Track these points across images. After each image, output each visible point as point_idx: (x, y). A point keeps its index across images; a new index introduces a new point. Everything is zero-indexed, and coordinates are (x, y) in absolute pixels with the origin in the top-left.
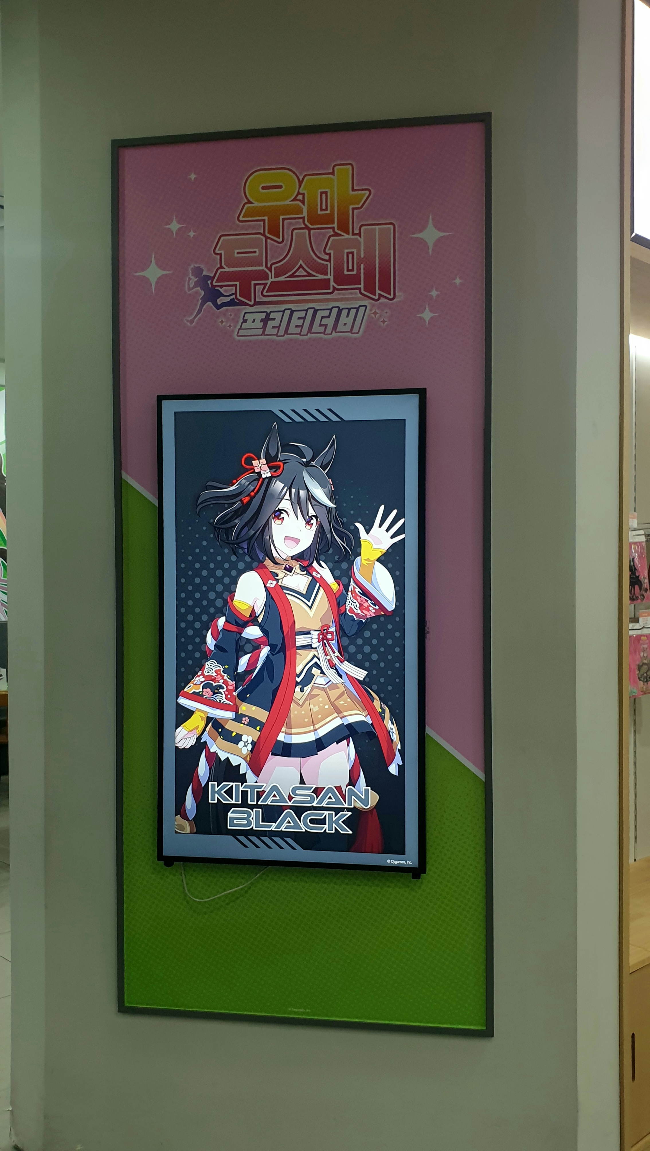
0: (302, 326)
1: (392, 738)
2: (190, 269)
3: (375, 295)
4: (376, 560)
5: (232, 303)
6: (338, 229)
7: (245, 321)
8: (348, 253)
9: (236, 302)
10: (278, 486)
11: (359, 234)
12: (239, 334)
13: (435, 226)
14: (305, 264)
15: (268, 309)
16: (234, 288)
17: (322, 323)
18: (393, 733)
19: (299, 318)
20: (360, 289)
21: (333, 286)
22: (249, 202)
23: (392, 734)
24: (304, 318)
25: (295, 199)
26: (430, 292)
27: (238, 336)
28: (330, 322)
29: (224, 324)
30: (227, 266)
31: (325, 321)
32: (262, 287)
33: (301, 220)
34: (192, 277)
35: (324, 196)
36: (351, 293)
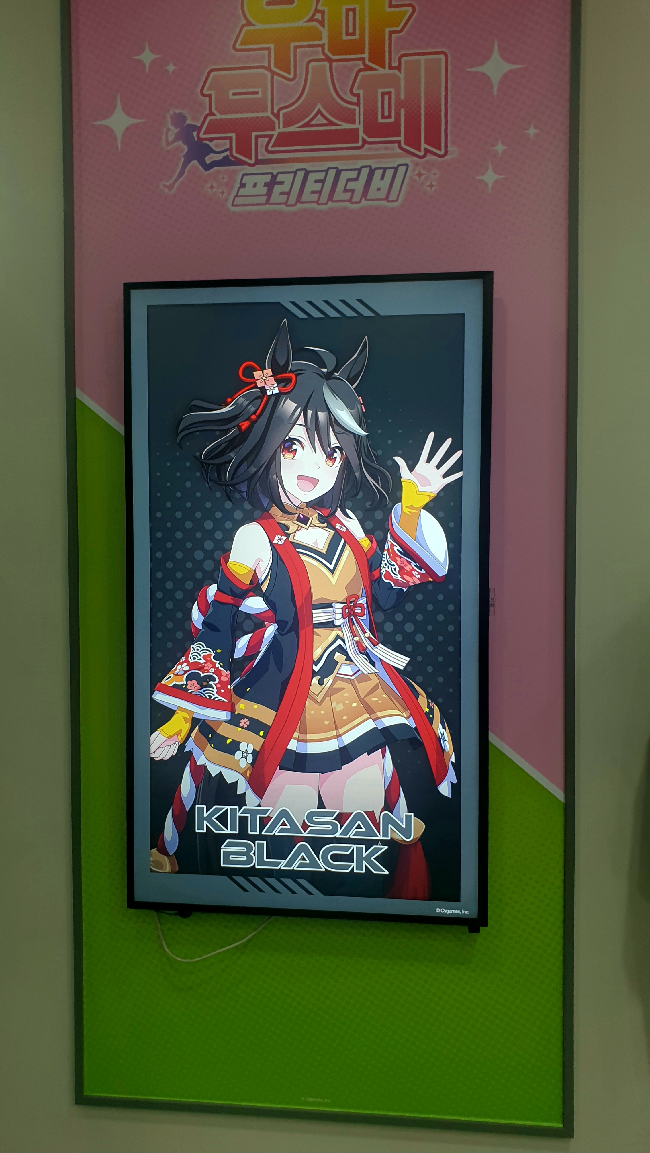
0: (320, 192)
1: (444, 748)
2: (168, 116)
3: (420, 150)
4: (422, 507)
5: (225, 162)
6: (370, 61)
7: (243, 185)
8: (383, 94)
9: (231, 160)
10: (289, 406)
11: (399, 68)
12: (235, 203)
13: (502, 56)
14: (325, 109)
15: (275, 169)
16: (228, 141)
17: (348, 188)
18: (445, 740)
19: (317, 181)
20: (399, 142)
21: (363, 139)
22: (249, 24)
23: (444, 742)
24: (323, 181)
25: (311, 20)
26: (493, 146)
27: (233, 205)
28: (359, 186)
29: (214, 190)
30: (218, 112)
31: (351, 185)
32: (267, 139)
33: (320, 49)
34: (172, 127)
35: (351, 14)
36: (386, 149)
